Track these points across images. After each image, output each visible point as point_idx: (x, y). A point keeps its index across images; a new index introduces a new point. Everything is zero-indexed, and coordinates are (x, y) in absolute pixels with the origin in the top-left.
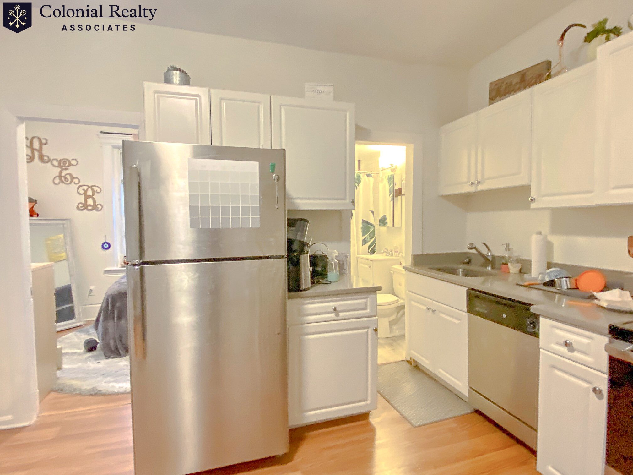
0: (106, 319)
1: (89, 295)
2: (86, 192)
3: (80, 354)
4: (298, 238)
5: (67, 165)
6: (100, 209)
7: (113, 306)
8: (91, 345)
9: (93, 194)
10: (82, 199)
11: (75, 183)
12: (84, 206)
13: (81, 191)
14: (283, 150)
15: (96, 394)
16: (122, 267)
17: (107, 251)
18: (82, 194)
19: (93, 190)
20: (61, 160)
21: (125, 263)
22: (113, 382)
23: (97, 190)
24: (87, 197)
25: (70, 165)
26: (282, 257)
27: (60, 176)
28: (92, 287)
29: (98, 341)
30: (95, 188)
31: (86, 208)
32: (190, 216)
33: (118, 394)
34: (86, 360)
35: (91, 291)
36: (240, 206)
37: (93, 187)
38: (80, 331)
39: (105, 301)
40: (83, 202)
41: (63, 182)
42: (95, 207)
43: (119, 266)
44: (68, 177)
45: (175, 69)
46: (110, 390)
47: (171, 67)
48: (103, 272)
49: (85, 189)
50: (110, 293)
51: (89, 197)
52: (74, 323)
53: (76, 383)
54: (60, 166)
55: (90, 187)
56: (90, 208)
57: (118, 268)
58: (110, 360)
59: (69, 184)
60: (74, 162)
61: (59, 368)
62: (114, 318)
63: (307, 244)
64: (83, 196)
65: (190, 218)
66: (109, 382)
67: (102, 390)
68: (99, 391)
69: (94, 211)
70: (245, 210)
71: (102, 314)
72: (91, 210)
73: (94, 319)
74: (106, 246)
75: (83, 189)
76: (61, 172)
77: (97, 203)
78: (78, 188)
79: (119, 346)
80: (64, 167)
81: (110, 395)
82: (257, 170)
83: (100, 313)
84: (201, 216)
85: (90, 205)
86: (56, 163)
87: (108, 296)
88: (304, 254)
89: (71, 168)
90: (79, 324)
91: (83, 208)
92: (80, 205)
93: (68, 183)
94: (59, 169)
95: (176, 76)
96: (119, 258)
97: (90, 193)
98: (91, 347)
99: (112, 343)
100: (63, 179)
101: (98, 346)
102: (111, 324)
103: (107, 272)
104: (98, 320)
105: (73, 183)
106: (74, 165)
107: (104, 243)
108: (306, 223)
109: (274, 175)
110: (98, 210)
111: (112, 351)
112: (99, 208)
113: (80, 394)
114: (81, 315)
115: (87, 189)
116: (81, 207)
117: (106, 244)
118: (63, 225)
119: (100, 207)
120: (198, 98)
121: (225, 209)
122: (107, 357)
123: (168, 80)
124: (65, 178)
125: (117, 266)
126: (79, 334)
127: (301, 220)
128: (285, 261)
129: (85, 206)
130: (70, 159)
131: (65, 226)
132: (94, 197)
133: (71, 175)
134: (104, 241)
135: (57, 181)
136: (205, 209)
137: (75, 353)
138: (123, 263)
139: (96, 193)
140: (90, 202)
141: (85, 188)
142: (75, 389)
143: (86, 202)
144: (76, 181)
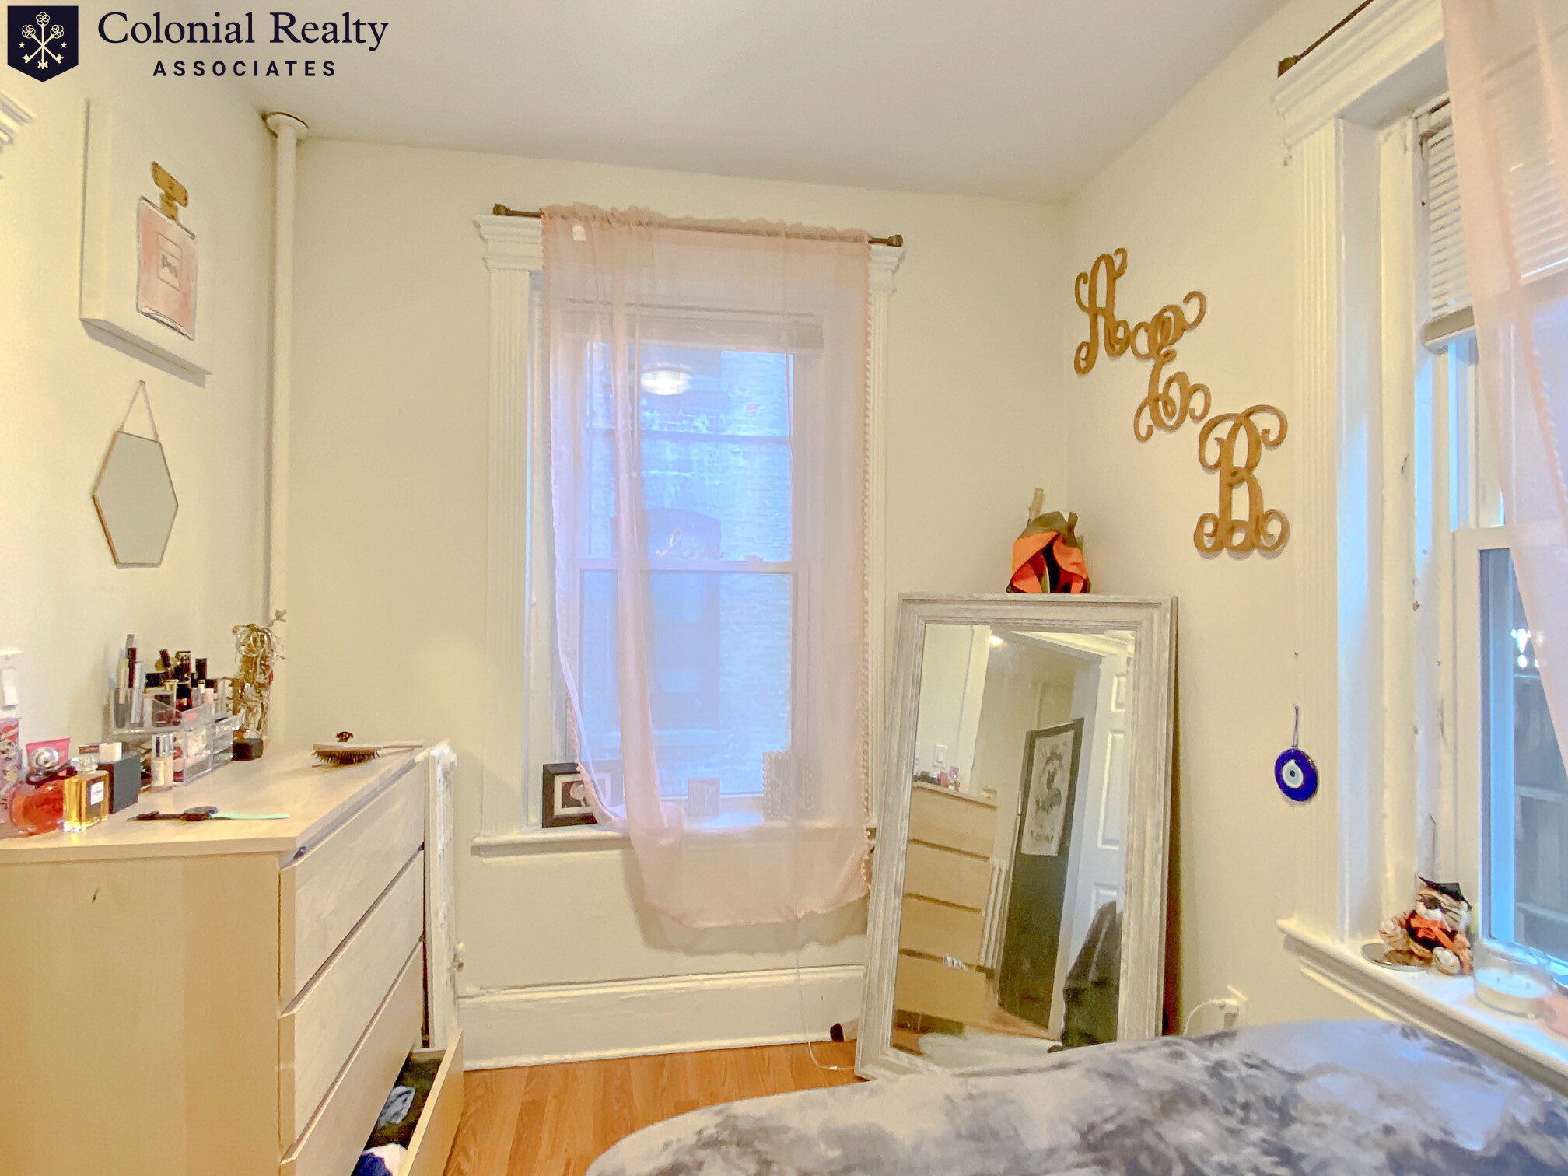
2: (1226, 446)
5: (1170, 337)
6: (1277, 539)
9: (1254, 459)
10: (1208, 496)
11: (1194, 418)
12: (1217, 527)
13: (1213, 454)
18: (1212, 469)
19: (1253, 434)
20: (1157, 320)
23: (1266, 434)
24: (1233, 478)
25: (1182, 327)
27: (1153, 399)
30: (1261, 421)
31: (1225, 543)
37: (1253, 418)
40: (1215, 513)
41: (1161, 425)
42: (1258, 535)
44: (1175, 392)
49: (1228, 438)
51: (1242, 476)
54: (1152, 352)
55: (1244, 420)
56: (1239, 538)
57: (1349, 951)
59: (1175, 429)
60: (1191, 312)
64: (1216, 476)
69: (1255, 551)
72: (1242, 552)
75: (1220, 441)
76: (1155, 378)
77: (1266, 512)
78: (1204, 436)
80: (1164, 351)
85: (1239, 525)
89: (1182, 345)
91: (1216, 541)
92: (1204, 529)
93: (1174, 422)
94: (1151, 366)
97: (1241, 454)
100: (1161, 405)
105: (1188, 418)
106: (1192, 327)
110: (1269, 547)
112: (1272, 535)
115: (1234, 436)
117: (1291, 764)
119: (1275, 526)
124: (1168, 401)
129: (1224, 530)
130: (1179, 301)
132: (1255, 472)
133: (1179, 378)
135: (1146, 422)
139: (1263, 450)
140: (1241, 510)
141: (1227, 430)
143: (1226, 505)
144: (1197, 402)
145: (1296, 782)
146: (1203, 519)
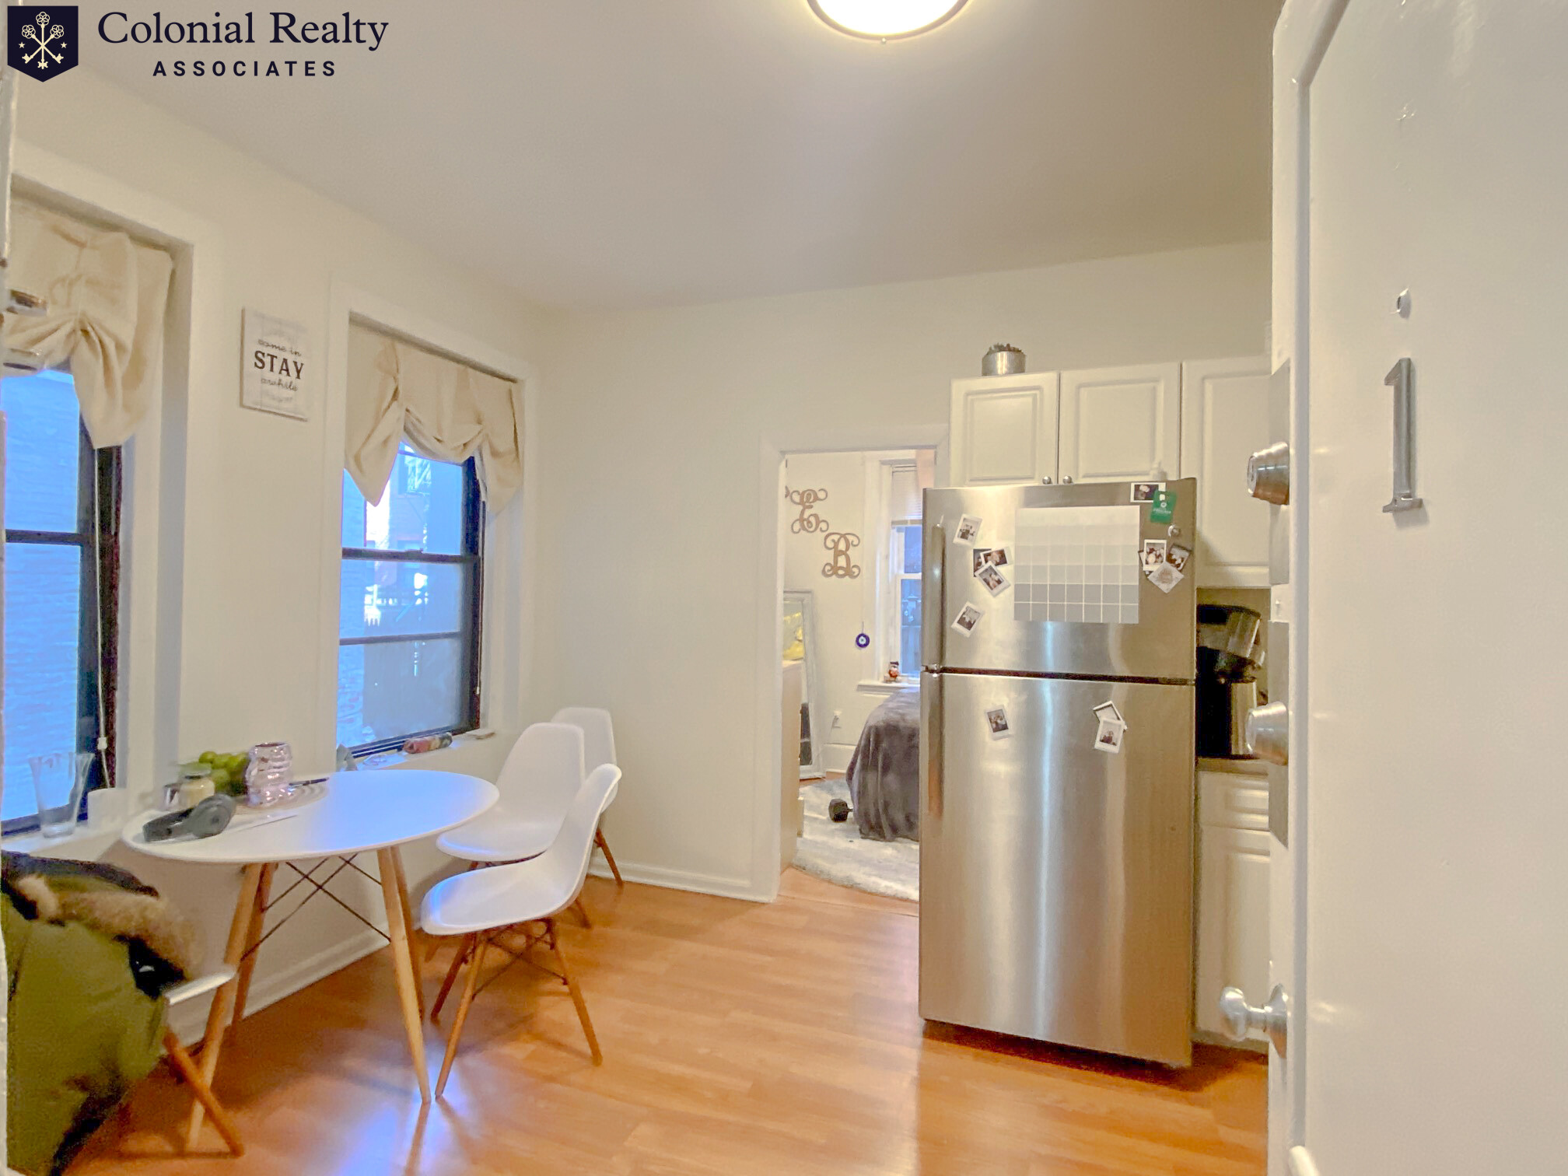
0: (864, 767)
1: (833, 727)
2: (836, 544)
3: (822, 822)
4: (1231, 649)
5: (811, 500)
6: (856, 574)
7: (877, 748)
8: (839, 810)
9: (847, 548)
10: (829, 557)
11: (821, 530)
12: (832, 568)
13: (830, 544)
14: (1190, 482)
15: (852, 887)
16: (887, 681)
17: (864, 650)
18: (831, 549)
19: (847, 541)
20: (804, 492)
21: (891, 675)
22: (875, 875)
23: (852, 542)
24: (837, 554)
25: (817, 499)
26: (1183, 682)
27: (801, 520)
28: (838, 713)
29: (850, 806)
30: (850, 538)
31: (835, 573)
32: (1015, 600)
33: (884, 896)
34: (832, 833)
35: (836, 719)
36: (1102, 584)
37: (847, 536)
38: (819, 787)
39: (864, 736)
40: (832, 563)
41: (805, 529)
42: (848, 572)
43: (882, 679)
44: (812, 519)
45: (1001, 348)
46: (873, 888)
47: (996, 347)
48: (855, 687)
49: (836, 540)
50: (872, 723)
51: (842, 553)
52: (809, 771)
53: (824, 865)
54: (801, 503)
55: (843, 536)
56: (841, 572)
57: (880, 683)
58: (867, 842)
59: (812, 532)
60: (821, 495)
61: (800, 834)
62: (876, 766)
63: (1251, 663)
64: (832, 551)
65: (1015, 605)
66: (870, 875)
67: (859, 884)
68: (856, 884)
69: (847, 577)
70: (1110, 591)
71: (859, 761)
72: (842, 576)
73: (845, 771)
74: (862, 641)
75: (833, 541)
76: (802, 512)
77: (852, 565)
78: (827, 537)
79: (883, 820)
80: (807, 504)
81: (871, 893)
82: (1137, 520)
83: (856, 756)
84: (1033, 601)
85: (841, 568)
86: (797, 498)
87: (870, 728)
88: (1243, 682)
89: (816, 505)
90: (817, 774)
91: (831, 572)
92: (828, 568)
93: (811, 530)
94: (801, 508)
95: (1002, 361)
96: (881, 665)
97: (842, 546)
98: (839, 814)
99: (872, 812)
100: (805, 523)
101: (850, 815)
102: (872, 778)
103: (862, 688)
104: (851, 769)
105: (818, 530)
106: (822, 500)
107: (859, 636)
108: (1253, 618)
109: (1171, 527)
110: (853, 576)
111: (872, 828)
112: (854, 573)
113: (830, 881)
114: (821, 759)
115: (839, 540)
116: (829, 571)
117: (862, 638)
118: (802, 600)
119: (855, 570)
120: (1037, 392)
121: (1074, 590)
122: (865, 836)
123: (988, 370)
124: (809, 522)
125: (878, 679)
126: (819, 791)
127: (1240, 609)
128: (1191, 691)
129: (835, 569)
130: (817, 490)
131: (805, 602)
132: (848, 552)
133: (816, 516)
134: (860, 633)
135: (797, 527)
136: (1040, 590)
137: (816, 819)
138: (888, 675)
139: (851, 546)
140: (842, 561)
141: (836, 537)
142: (821, 872)
143: (836, 561)
144: (823, 526)
145: (863, 643)
146: (827, 564)
